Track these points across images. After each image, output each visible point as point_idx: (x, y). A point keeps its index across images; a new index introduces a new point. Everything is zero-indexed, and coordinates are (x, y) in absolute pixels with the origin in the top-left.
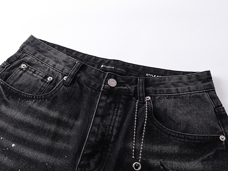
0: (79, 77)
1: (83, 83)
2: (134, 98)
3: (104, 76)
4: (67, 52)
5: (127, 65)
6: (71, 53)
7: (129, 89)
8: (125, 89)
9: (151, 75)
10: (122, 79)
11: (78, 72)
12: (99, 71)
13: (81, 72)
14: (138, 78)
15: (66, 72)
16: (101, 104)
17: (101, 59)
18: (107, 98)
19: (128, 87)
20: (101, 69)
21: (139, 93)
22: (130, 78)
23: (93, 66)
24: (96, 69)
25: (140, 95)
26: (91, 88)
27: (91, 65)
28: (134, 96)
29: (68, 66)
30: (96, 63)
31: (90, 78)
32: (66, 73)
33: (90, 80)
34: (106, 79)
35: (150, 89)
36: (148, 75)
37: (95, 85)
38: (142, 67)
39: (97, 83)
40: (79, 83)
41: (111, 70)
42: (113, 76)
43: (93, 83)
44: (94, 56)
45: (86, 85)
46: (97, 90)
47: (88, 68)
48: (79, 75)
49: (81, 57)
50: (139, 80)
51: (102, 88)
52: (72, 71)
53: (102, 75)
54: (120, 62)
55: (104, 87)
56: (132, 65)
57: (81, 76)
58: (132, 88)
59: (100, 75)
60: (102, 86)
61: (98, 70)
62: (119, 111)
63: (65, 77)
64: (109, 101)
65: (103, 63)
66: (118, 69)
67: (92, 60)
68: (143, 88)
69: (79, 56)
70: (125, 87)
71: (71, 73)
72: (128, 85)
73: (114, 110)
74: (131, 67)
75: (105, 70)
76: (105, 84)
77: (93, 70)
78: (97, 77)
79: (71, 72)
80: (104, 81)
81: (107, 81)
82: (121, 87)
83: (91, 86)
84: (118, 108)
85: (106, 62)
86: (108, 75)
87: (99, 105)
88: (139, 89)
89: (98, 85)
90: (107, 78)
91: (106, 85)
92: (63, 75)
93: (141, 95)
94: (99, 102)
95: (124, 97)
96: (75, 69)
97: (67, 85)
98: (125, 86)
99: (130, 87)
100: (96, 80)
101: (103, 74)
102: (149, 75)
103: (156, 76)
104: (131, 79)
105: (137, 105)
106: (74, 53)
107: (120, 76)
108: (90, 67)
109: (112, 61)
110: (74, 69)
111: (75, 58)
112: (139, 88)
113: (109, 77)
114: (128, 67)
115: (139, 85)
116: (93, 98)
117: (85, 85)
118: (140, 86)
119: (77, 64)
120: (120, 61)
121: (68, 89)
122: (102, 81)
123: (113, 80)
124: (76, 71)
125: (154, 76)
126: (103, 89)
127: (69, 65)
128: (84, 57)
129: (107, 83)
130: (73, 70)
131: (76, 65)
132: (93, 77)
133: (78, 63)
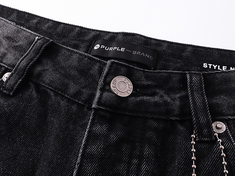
0: (40, 75)
1: (48, 88)
2: (181, 128)
3: (101, 70)
4: (18, 19)
5: (155, 44)
6: (28, 21)
7: (166, 103)
8: (156, 104)
9: (215, 67)
10: (147, 78)
11: (38, 62)
12: (89, 58)
13: (45, 61)
14: (186, 74)
15: (9, 62)
16: (93, 149)
17: (93, 33)
18: (110, 130)
19: (162, 96)
20: (94, 54)
21: (196, 114)
22: (164, 72)
23: (76, 46)
24: (80, 54)
25: (197, 118)
26: (69, 100)
27: (70, 46)
28: (181, 122)
29: (16, 48)
30: (83, 41)
31: (67, 76)
32: (9, 65)
33: (66, 81)
34: (106, 77)
35: (222, 100)
36: (208, 66)
37: (78, 94)
38: (189, 49)
39: (83, 88)
40: (38, 87)
41: (117, 56)
42: (123, 69)
43: (73, 88)
44: (79, 27)
45: (57, 94)
46: (83, 106)
47: (64, 51)
48: (39, 69)
49: (49, 28)
50: (191, 78)
51: (96, 100)
52: (23, 59)
53: (96, 67)
54: (138, 37)
55: (100, 98)
56: (166, 45)
57: (44, 71)
58: (174, 100)
59: (90, 69)
60: (94, 95)
61: (86, 56)
62: (144, 167)
63: (7, 75)
64: (113, 137)
65: (100, 41)
66: (134, 53)
67: (73, 34)
68: (204, 99)
69: (45, 27)
70: (157, 99)
71: (19, 64)
72: (162, 93)
73: (129, 163)
74: (164, 48)
75: (103, 55)
76: (103, 90)
77: (75, 57)
78: (84, 72)
79: (21, 62)
80: (101, 82)
81: (107, 83)
82: (145, 98)
83: (68, 95)
84: (140, 158)
85: (107, 37)
86: (111, 66)
87: (88, 150)
88: (194, 103)
89: (86, 92)
90: (108, 74)
91: (106, 94)
92: (3, 69)
93: (203, 120)
94: (87, 140)
95: (155, 124)
96: (32, 54)
97: (9, 95)
98: (153, 94)
99: (169, 96)
100: (82, 80)
101: (98, 64)
102: (210, 65)
103: (228, 68)
104: (169, 77)
105: (193, 150)
106: (35, 21)
107: (141, 70)
108: (67, 49)
109: (120, 37)
110: (28, 54)
111: (36, 30)
112: (193, 98)
113: (114, 72)
114: (158, 49)
115: (192, 91)
116: (71, 127)
117: (52, 94)
118: (196, 95)
119: (36, 43)
120: (139, 35)
121: (9, 106)
122: (96, 81)
123: (123, 79)
124: (31, 60)
125: (221, 68)
126: (99, 103)
127: (20, 46)
128: (56, 28)
129: (107, 88)
130: (25, 57)
131: (34, 45)
132: (73, 72)
133: (38, 40)
